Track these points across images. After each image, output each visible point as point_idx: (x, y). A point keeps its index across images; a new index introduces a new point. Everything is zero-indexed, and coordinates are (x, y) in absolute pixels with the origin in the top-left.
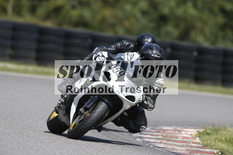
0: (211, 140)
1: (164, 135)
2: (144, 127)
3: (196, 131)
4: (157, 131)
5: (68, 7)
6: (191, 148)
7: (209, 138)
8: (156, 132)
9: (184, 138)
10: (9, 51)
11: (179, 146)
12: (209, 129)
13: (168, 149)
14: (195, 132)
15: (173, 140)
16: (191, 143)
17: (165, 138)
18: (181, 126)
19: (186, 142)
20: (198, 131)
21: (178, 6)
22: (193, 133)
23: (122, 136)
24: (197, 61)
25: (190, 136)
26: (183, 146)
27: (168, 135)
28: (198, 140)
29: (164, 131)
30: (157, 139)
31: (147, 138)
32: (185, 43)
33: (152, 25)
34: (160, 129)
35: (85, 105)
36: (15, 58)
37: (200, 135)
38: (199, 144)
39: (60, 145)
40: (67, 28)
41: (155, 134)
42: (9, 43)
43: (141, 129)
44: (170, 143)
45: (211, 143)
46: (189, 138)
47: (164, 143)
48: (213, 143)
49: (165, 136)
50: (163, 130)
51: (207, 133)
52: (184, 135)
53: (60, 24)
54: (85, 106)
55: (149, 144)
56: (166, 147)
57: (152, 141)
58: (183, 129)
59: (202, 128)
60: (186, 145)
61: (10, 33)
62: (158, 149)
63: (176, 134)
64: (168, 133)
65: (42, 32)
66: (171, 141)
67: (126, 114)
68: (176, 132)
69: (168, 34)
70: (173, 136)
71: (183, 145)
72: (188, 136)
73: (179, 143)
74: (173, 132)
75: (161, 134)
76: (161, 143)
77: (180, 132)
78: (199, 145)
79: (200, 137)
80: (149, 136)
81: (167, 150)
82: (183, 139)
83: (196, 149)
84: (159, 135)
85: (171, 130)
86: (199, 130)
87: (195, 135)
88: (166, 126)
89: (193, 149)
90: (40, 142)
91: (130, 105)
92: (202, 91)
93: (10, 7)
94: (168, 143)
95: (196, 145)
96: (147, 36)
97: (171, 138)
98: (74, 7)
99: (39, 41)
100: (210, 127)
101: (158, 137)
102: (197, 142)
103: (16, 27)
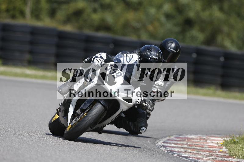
0: (238, 149)
1: (189, 143)
2: (144, 128)
3: (222, 139)
4: (181, 139)
5: (89, 10)
6: (217, 158)
7: (236, 147)
8: (180, 141)
9: (210, 147)
10: (27, 56)
11: (204, 155)
12: (236, 137)
13: (194, 159)
14: (221, 141)
15: (198, 149)
16: (217, 152)
17: (190, 147)
18: (206, 135)
19: (211, 151)
20: (224, 140)
21: (204, 10)
22: (219, 142)
23: (145, 145)
24: (224, 66)
25: (216, 145)
26: (208, 156)
27: (193, 144)
28: (224, 149)
29: (189, 140)
30: (182, 148)
31: (171, 147)
32: (211, 48)
33: (177, 29)
34: (186, 138)
35: (82, 106)
36: (33, 63)
37: (226, 144)
38: (226, 153)
39: (80, 154)
40: (88, 32)
41: (179, 142)
42: (27, 47)
43: (141, 131)
44: (196, 152)
45: (238, 152)
46: (215, 147)
47: (189, 152)
48: (240, 153)
49: (189, 145)
50: (188, 138)
51: (234, 141)
52: (209, 144)
53: (81, 28)
54: (82, 108)
55: (173, 153)
56: (191, 156)
57: (176, 150)
58: (209, 138)
59: (229, 137)
60: (211, 154)
61: (28, 37)
62: (182, 158)
63: (201, 142)
64: (193, 142)
65: (62, 36)
66: (196, 150)
67: (123, 115)
68: (202, 141)
69: (193, 38)
70: (198, 145)
71: (209, 154)
72: (214, 145)
73: (205, 152)
74: (199, 141)
75: (185, 143)
76: (186, 152)
77: (206, 140)
78: (225, 155)
79: (226, 146)
80: (173, 145)
81: (192, 160)
82: (208, 148)
83: (223, 158)
84: (184, 144)
85: (197, 139)
86: (225, 138)
87: (222, 144)
88: (191, 134)
89: (219, 158)
90: (59, 151)
91: (128, 106)
92: (229, 98)
93: (28, 11)
94: (193, 152)
95: (222, 154)
96: (171, 42)
97: (196, 146)
98: (95, 11)
99: (58, 46)
100: (237, 136)
101: (182, 146)
102: (223, 152)
103: (34, 31)
